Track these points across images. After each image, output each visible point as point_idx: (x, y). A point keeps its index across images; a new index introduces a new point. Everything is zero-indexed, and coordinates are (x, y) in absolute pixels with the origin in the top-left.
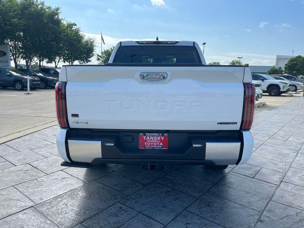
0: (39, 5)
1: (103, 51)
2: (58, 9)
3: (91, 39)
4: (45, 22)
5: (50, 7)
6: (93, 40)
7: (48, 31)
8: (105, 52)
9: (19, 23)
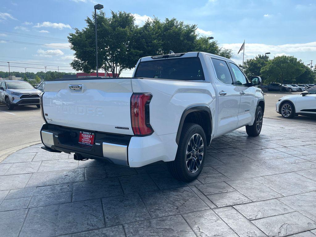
0: (178, 26)
1: (245, 61)
2: (194, 27)
3: (227, 50)
4: (181, 40)
5: (188, 25)
6: (229, 51)
7: (183, 48)
8: (248, 62)
9: (158, 43)
